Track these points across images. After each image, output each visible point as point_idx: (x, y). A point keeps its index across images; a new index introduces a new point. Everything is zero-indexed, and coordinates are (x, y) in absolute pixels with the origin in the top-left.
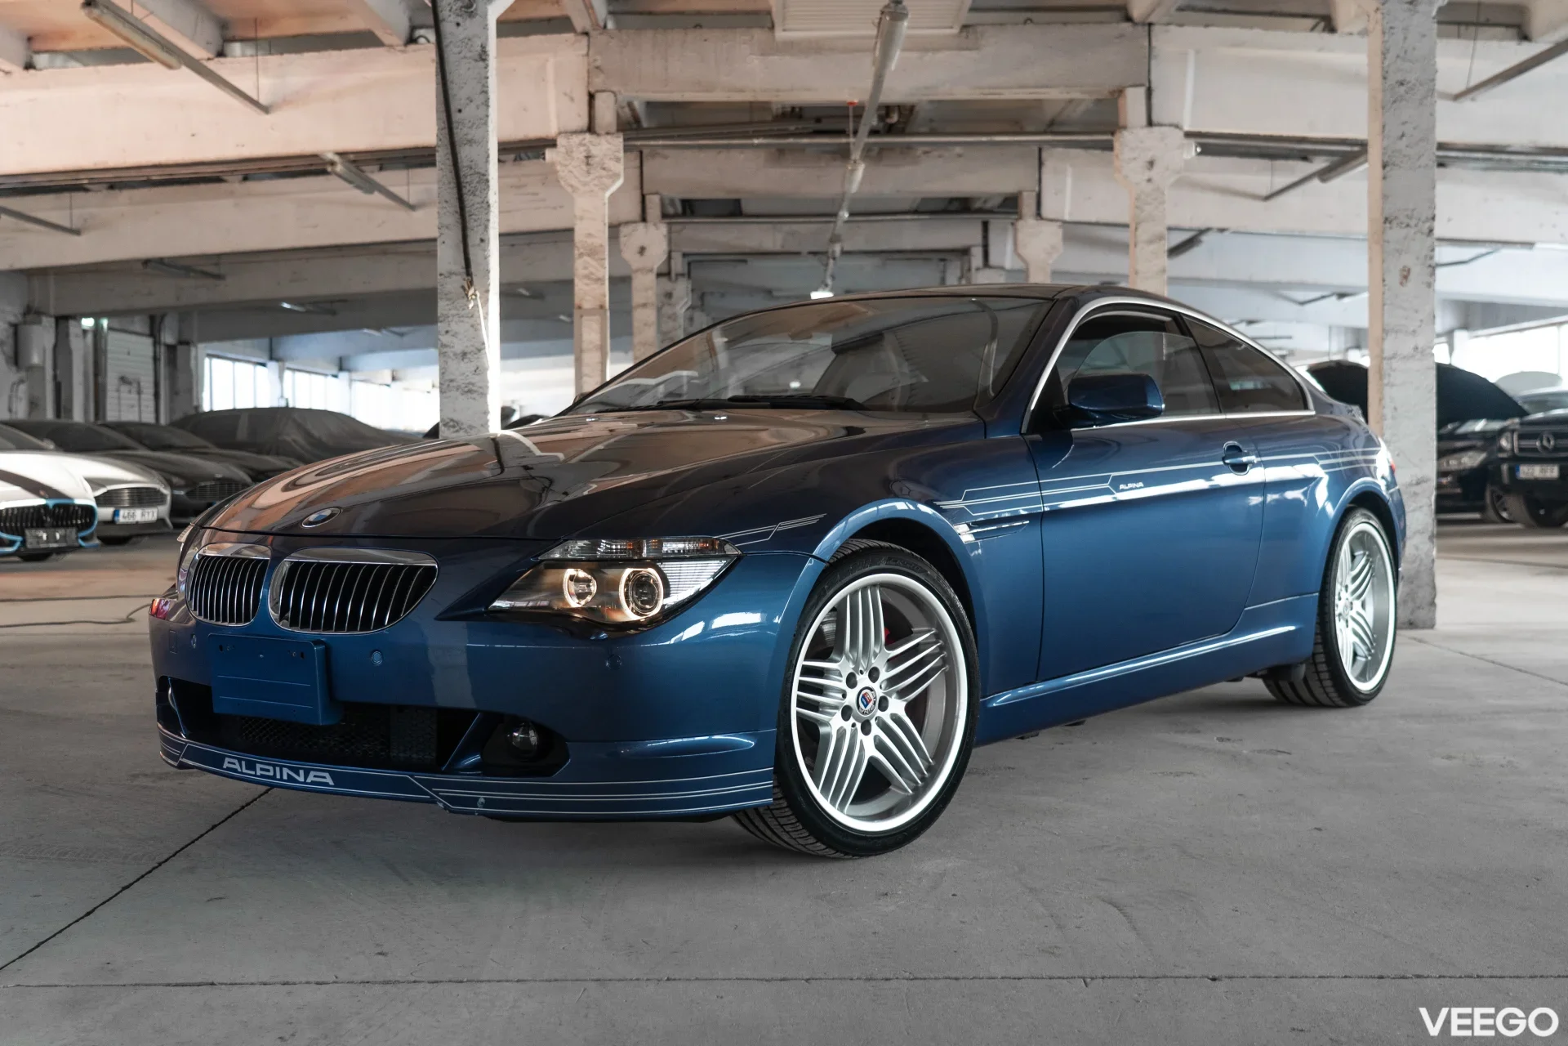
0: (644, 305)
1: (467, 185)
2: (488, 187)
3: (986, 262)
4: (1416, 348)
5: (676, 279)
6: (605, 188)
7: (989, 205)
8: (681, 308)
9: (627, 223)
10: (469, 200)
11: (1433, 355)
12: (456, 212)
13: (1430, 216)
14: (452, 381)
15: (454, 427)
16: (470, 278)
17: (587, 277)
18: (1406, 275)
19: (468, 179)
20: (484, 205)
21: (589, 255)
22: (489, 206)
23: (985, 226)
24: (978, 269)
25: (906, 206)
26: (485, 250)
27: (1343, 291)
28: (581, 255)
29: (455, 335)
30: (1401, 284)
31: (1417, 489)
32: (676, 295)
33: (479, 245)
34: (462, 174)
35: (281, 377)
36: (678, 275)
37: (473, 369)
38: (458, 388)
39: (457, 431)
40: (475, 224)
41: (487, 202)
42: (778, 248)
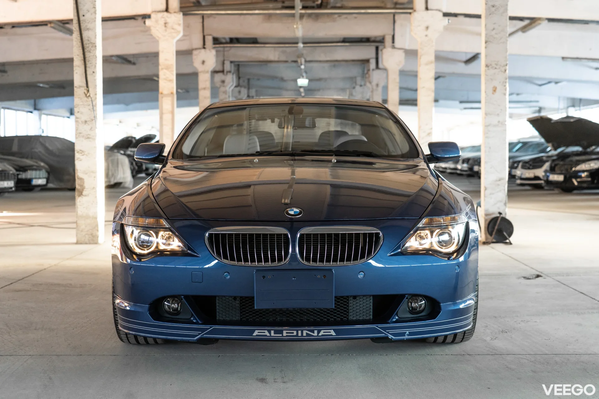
0: (204, 89)
1: (87, 48)
2: (96, 49)
3: (377, 67)
4: (499, 122)
5: (227, 74)
6: (174, 38)
7: (378, 39)
8: (230, 88)
9: (196, 49)
10: (87, 55)
11: (506, 125)
12: (82, 60)
13: (505, 64)
14: (80, 133)
15: (81, 153)
16: (88, 89)
17: (165, 79)
18: (495, 90)
19: (87, 46)
20: (95, 57)
21: (166, 69)
22: (96, 57)
23: (377, 48)
24: (373, 70)
25: (338, 40)
26: (95, 76)
27: (557, 81)
28: (162, 69)
29: (82, 113)
30: (493, 93)
31: (499, 183)
32: (227, 81)
33: (92, 74)
34: (84, 43)
35: (40, 119)
36: (227, 72)
37: (90, 128)
38: (83, 137)
39: (83, 155)
40: (91, 65)
41: (96, 56)
42: (276, 59)
